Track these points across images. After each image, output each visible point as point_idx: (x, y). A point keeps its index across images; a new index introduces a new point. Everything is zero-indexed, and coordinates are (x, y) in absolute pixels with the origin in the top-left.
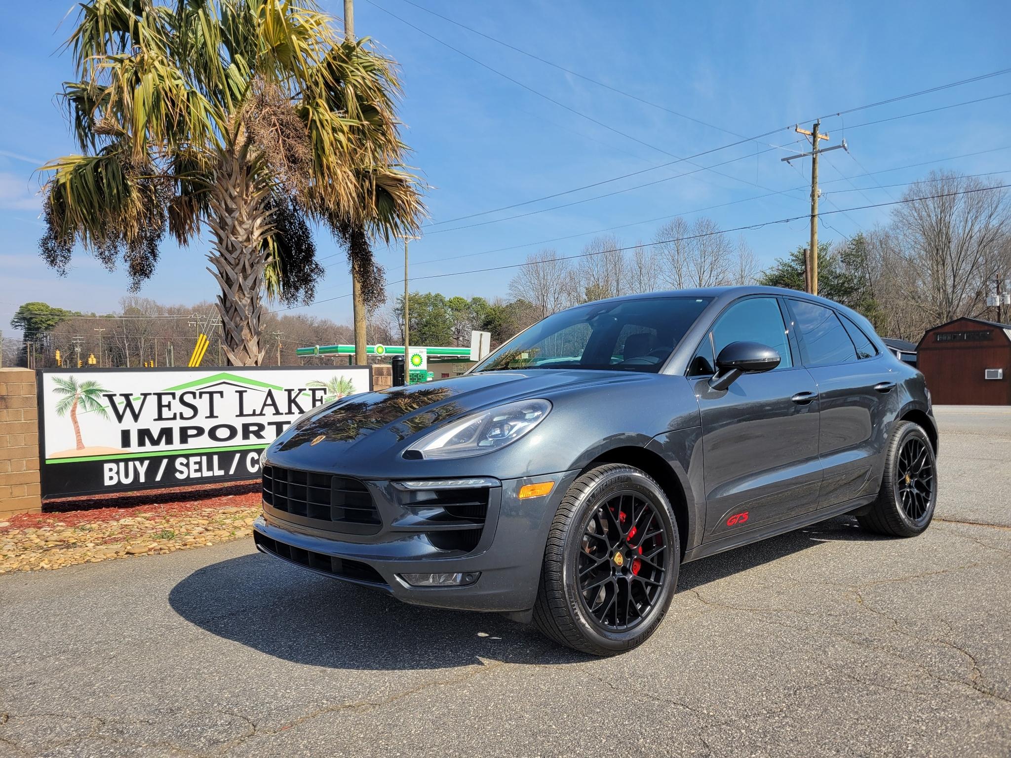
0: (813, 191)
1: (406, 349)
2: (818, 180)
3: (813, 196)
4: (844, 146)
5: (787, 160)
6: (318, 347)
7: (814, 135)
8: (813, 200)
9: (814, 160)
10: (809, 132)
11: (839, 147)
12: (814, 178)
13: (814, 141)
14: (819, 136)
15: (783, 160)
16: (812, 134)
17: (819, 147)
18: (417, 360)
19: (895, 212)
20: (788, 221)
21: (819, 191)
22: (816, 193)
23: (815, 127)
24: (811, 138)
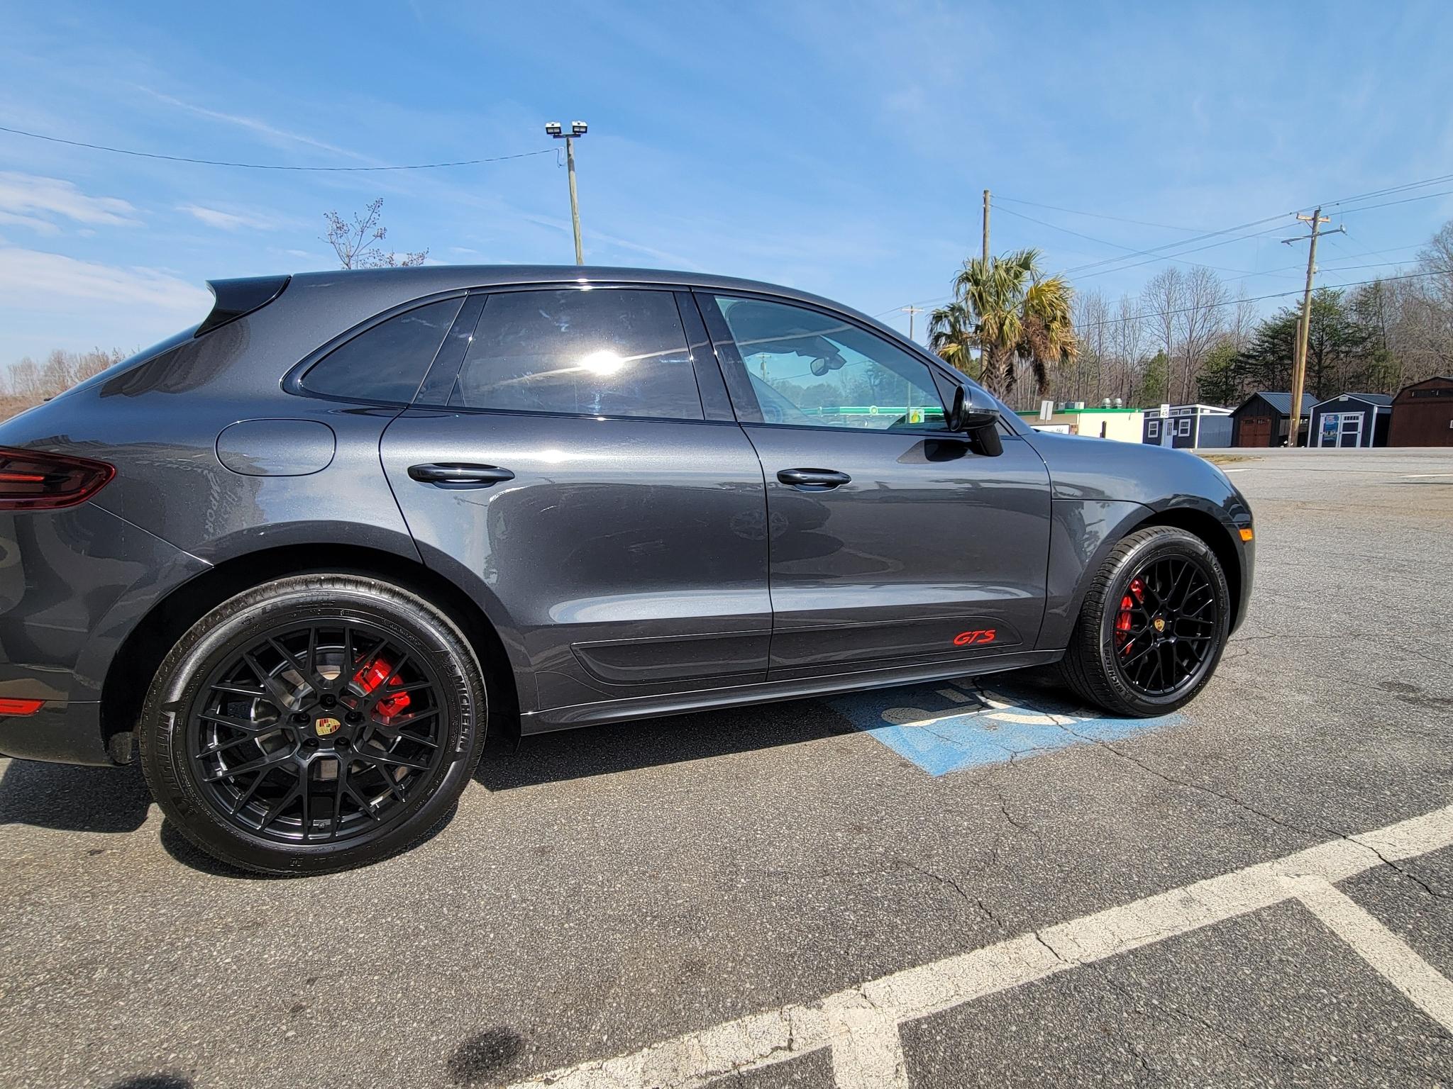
0: (1310, 269)
1: (908, 410)
2: (1315, 259)
3: (1309, 272)
5: (1287, 242)
7: (1315, 219)
8: (1309, 276)
9: (1313, 243)
10: (1310, 218)
11: (1337, 231)
12: (1311, 257)
13: (1315, 225)
15: (1284, 242)
16: (1313, 219)
17: (1318, 229)
19: (1363, 293)
20: (1283, 295)
21: (1316, 267)
22: (1313, 271)
23: (1317, 212)
24: (1311, 223)
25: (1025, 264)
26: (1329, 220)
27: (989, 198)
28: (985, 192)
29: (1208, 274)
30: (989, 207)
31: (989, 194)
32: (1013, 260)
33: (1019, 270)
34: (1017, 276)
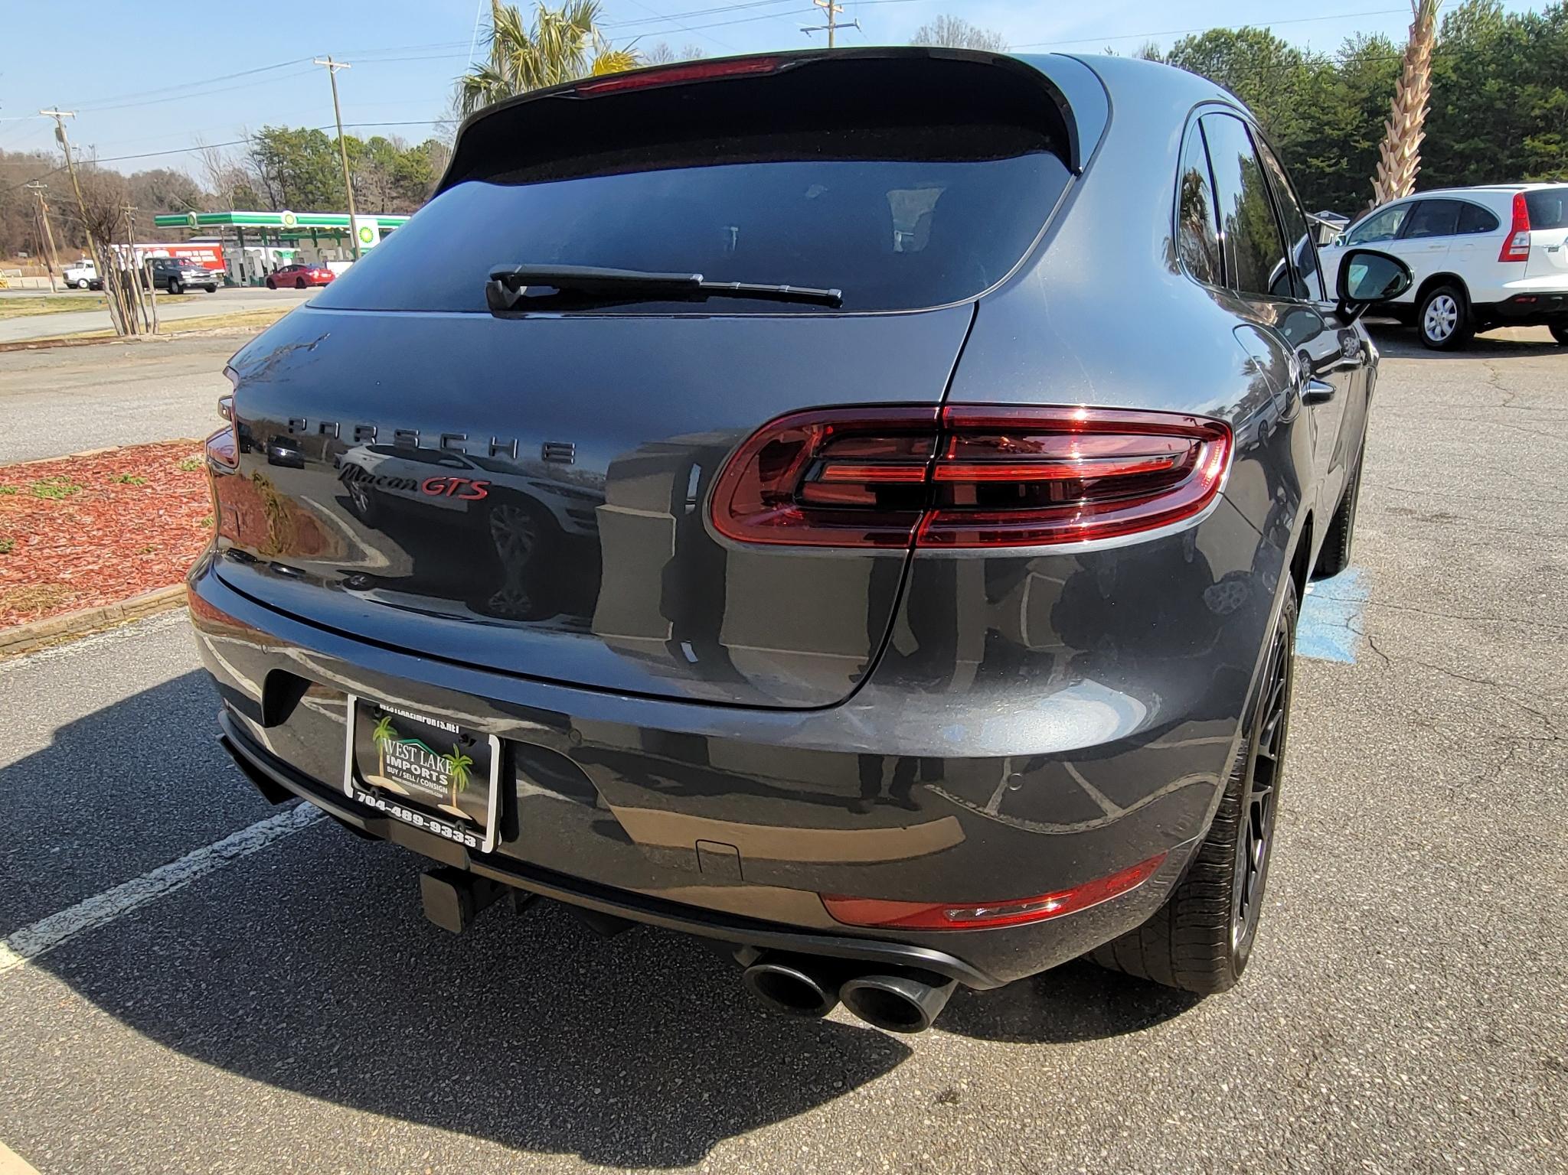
4: (857, 25)
5: (805, 30)
6: (193, 214)
7: (830, 7)
9: (830, 34)
11: (852, 25)
13: (831, 15)
14: (835, 9)
15: (802, 30)
18: (366, 235)
24: (827, 11)
25: (583, 21)
32: (568, 14)
33: (578, 31)
34: (575, 39)
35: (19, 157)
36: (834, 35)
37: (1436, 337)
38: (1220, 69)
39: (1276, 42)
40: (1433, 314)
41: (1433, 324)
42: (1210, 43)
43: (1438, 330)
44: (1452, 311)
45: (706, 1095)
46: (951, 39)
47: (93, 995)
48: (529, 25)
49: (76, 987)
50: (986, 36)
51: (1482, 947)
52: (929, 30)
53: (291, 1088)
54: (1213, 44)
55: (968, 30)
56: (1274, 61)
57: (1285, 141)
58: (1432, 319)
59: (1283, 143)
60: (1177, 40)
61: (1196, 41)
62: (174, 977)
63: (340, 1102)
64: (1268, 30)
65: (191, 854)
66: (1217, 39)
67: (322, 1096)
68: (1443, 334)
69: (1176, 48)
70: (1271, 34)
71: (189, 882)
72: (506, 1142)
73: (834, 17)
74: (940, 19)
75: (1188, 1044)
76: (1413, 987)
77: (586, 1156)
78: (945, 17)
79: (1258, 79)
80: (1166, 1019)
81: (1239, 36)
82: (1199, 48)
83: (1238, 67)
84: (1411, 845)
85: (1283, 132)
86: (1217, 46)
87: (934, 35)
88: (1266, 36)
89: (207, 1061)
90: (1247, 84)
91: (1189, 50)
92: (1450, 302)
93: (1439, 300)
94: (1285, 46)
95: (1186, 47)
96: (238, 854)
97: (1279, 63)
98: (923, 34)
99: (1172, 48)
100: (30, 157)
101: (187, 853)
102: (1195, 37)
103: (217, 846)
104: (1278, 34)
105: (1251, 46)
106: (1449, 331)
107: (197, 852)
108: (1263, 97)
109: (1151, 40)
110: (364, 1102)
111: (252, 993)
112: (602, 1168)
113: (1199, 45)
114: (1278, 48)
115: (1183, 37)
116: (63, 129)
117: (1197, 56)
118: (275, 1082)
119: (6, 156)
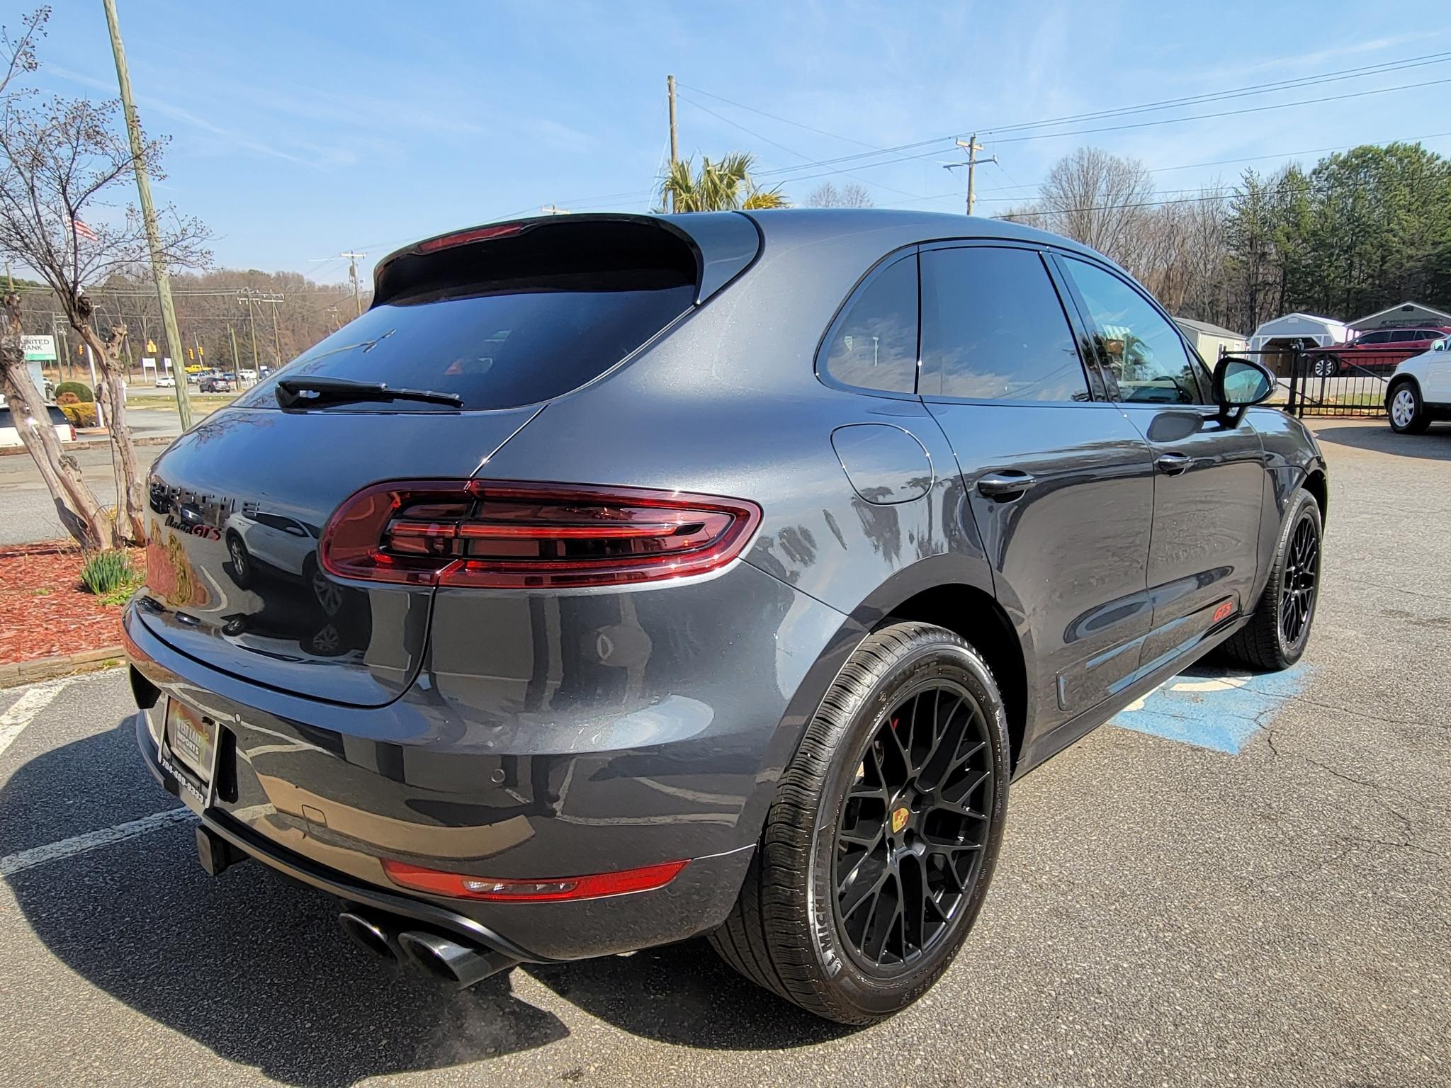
0: (969, 198)
2: (973, 187)
3: (968, 201)
4: (994, 160)
5: (948, 167)
7: (971, 146)
8: (969, 206)
9: (970, 169)
10: (967, 144)
11: (991, 160)
12: (970, 186)
13: (971, 152)
14: (975, 146)
15: (945, 167)
16: (969, 145)
17: (975, 158)
21: (974, 197)
22: (971, 200)
23: (972, 139)
24: (968, 150)
25: (739, 171)
26: (982, 149)
27: (674, 86)
28: (669, 77)
29: (862, 192)
30: (674, 96)
31: (674, 81)
32: (726, 165)
33: (733, 177)
34: (730, 185)
35: (325, 288)
36: (973, 170)
37: (1402, 423)
38: (1367, 183)
39: (1429, 155)
40: (1399, 406)
41: (1399, 413)
42: (1357, 159)
43: (1402, 418)
44: (1411, 402)
45: (384, 1042)
46: (1091, 167)
47: (25, 906)
48: (695, 177)
49: (19, 898)
50: (1125, 163)
51: (1172, 1028)
52: (1069, 160)
53: (105, 989)
54: (1360, 160)
55: (1108, 158)
56: (1428, 173)
57: (1441, 248)
58: (1398, 410)
59: (1437, 251)
60: (1321, 157)
61: (1341, 158)
62: (84, 901)
63: (129, 1004)
64: (1419, 144)
65: (155, 815)
66: (1362, 155)
67: (120, 998)
68: (1406, 421)
69: (1320, 165)
70: (1422, 148)
71: (138, 835)
72: (218, 1051)
73: (974, 155)
74: (1081, 151)
75: (814, 1067)
76: (1071, 1052)
77: (268, 1071)
78: (1085, 149)
79: (1408, 190)
80: (811, 1044)
81: (1387, 152)
82: (1344, 164)
83: (1386, 180)
84: (1170, 926)
85: (1437, 239)
86: (1364, 162)
87: (1075, 164)
88: (1416, 151)
89: (65, 962)
90: (1396, 195)
91: (1334, 166)
92: (1409, 394)
93: (1401, 394)
94: (1438, 158)
95: (1331, 164)
96: (184, 819)
97: (1432, 175)
98: (1063, 164)
99: (1316, 166)
100: (334, 288)
101: (151, 814)
102: (1340, 155)
103: (173, 812)
104: (1429, 148)
105: (1400, 160)
106: (1410, 417)
107: (159, 814)
108: (1414, 207)
109: (1294, 159)
110: (145, 1006)
111: (127, 919)
112: (271, 1081)
113: (1345, 162)
114: (1430, 161)
115: (1327, 155)
116: (355, 267)
117: (1342, 171)
118: (97, 983)
119: (317, 287)
